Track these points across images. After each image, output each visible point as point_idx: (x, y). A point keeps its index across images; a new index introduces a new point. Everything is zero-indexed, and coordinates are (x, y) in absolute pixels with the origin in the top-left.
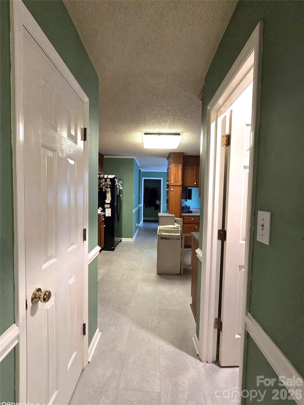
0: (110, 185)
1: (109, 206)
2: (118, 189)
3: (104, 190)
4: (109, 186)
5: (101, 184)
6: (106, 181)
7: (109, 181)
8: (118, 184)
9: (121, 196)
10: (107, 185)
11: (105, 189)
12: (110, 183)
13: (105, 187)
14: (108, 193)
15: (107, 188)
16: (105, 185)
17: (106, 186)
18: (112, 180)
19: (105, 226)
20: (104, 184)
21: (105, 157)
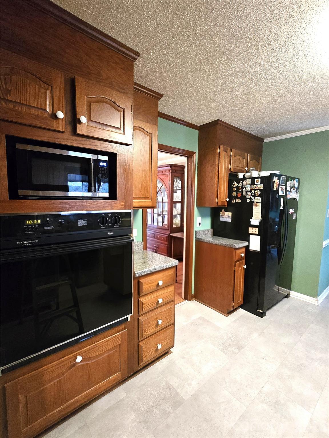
0: (260, 190)
1: (256, 231)
2: (282, 199)
3: (248, 201)
4: (259, 192)
5: (244, 189)
6: (253, 183)
7: (259, 183)
8: (285, 187)
9: (291, 211)
10: (255, 190)
11: (250, 199)
12: (261, 187)
13: (251, 195)
14: (256, 206)
15: (254, 196)
16: (250, 191)
17: (253, 192)
18: (267, 181)
19: (245, 267)
20: (248, 189)
21: (266, 140)
